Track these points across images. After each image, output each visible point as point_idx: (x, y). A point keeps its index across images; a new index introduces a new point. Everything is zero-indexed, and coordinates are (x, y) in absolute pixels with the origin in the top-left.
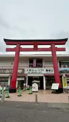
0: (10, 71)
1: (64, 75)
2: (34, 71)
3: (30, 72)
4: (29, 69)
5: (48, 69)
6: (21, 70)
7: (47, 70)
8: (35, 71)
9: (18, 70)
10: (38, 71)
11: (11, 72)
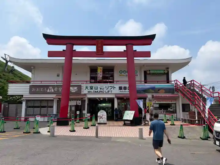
0: (56, 89)
1: (149, 96)
2: (99, 90)
3: (92, 91)
4: (89, 86)
5: (123, 86)
6: (76, 88)
7: (120, 88)
8: (101, 89)
9: (71, 88)
10: (105, 90)
11: (58, 90)
